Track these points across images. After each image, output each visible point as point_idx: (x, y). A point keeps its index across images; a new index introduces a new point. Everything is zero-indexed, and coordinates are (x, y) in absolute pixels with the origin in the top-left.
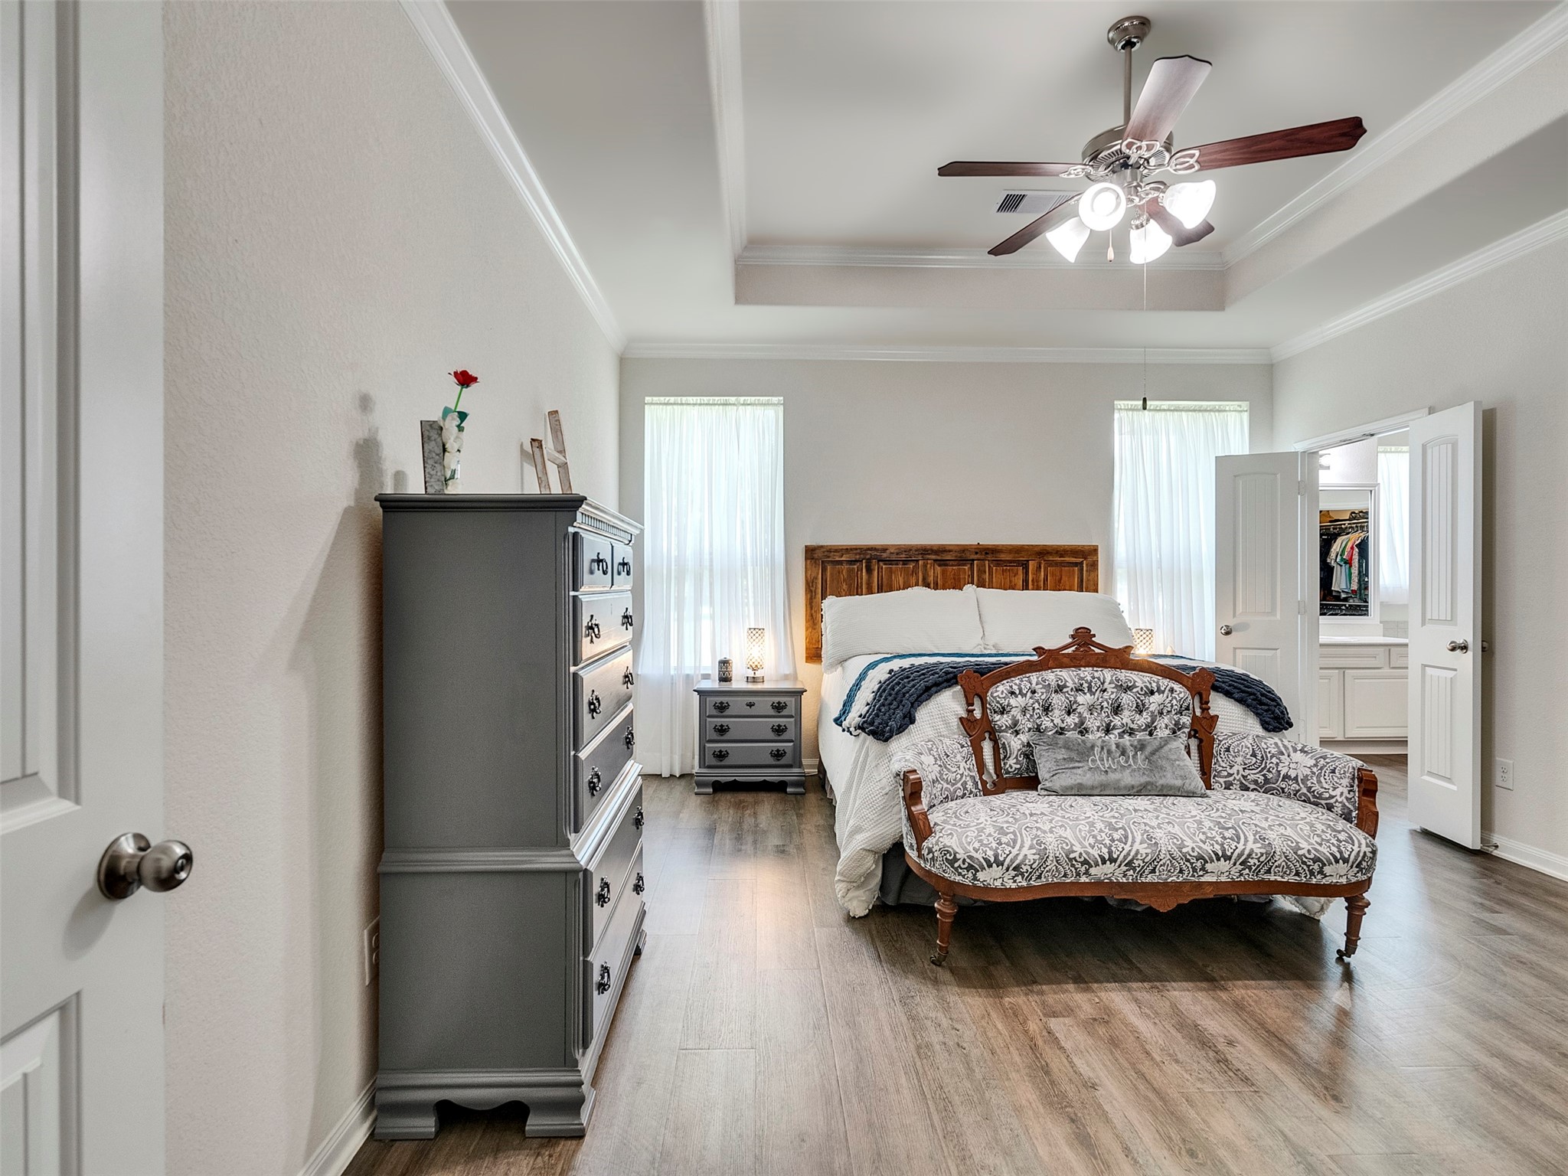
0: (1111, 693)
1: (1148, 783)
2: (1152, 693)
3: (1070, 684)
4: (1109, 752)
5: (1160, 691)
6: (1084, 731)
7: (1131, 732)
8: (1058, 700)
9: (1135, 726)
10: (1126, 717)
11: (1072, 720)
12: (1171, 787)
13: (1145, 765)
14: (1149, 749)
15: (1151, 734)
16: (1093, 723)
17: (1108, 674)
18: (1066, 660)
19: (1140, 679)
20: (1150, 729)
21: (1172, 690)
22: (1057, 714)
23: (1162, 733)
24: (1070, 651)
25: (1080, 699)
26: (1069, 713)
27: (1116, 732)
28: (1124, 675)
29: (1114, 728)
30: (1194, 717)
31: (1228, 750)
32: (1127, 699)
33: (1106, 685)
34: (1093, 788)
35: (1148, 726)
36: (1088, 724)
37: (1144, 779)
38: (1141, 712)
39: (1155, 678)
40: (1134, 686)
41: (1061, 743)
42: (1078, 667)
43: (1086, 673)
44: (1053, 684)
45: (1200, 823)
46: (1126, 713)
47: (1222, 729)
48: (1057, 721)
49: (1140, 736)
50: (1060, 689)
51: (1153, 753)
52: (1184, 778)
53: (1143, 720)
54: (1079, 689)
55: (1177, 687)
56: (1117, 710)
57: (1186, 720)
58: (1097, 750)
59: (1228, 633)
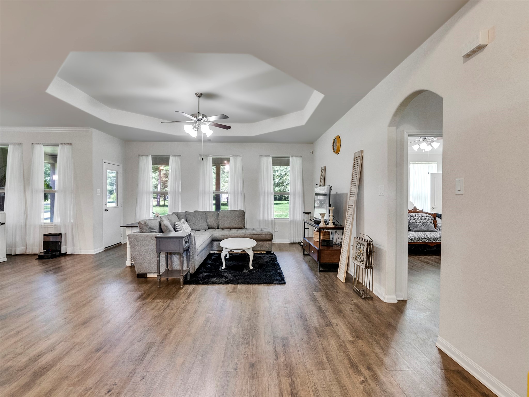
0: (420, 217)
1: (428, 230)
2: (427, 217)
3: (414, 215)
4: (421, 225)
5: (428, 217)
6: (416, 223)
7: (424, 223)
8: (412, 218)
9: (424, 222)
10: (423, 221)
11: (414, 221)
12: (432, 230)
13: (427, 227)
14: (427, 225)
15: (427, 223)
16: (418, 221)
17: (420, 214)
18: (413, 212)
19: (425, 215)
20: (427, 222)
21: (430, 216)
22: (412, 220)
23: (429, 223)
24: (413, 210)
25: (416, 218)
26: (414, 220)
27: (421, 223)
28: (422, 214)
29: (421, 222)
30: (433, 221)
31: (439, 226)
32: (423, 218)
33: (420, 216)
34: (419, 230)
35: (426, 222)
36: (417, 221)
37: (427, 229)
38: (425, 220)
39: (427, 214)
40: (424, 216)
41: (414, 224)
42: (415, 213)
43: (416, 214)
44: (411, 215)
45: (437, 234)
46: (423, 220)
47: (438, 223)
48: (412, 221)
49: (425, 223)
50: (412, 216)
51: (428, 225)
52: (433, 229)
53: (426, 221)
54: (415, 216)
55: (431, 216)
56: (421, 219)
57: (432, 221)
58: (419, 225)
59: (433, 209)
